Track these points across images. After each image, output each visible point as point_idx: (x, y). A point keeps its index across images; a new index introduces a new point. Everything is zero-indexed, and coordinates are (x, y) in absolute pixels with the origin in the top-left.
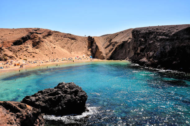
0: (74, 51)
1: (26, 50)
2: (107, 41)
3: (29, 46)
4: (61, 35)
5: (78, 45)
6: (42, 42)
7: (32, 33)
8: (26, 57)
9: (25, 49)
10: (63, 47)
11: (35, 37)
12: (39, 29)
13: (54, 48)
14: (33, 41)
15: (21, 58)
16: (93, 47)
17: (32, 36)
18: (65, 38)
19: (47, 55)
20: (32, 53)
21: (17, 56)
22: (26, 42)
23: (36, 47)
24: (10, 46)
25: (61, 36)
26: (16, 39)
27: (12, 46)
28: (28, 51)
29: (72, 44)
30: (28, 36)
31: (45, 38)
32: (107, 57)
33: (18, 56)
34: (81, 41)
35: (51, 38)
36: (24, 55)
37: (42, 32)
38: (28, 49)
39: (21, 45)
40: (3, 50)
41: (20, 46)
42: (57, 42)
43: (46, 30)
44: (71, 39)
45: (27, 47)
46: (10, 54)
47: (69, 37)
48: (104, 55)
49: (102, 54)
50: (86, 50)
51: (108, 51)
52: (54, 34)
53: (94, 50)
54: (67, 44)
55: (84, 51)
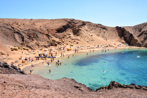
0: (109, 39)
1: (70, 37)
2: (136, 30)
3: (70, 33)
4: (93, 25)
5: (110, 34)
6: (80, 30)
7: (70, 23)
8: (71, 43)
9: (68, 36)
10: (98, 35)
11: (74, 26)
12: (74, 20)
13: (92, 36)
14: (73, 30)
15: (67, 44)
16: (126, 36)
17: (71, 25)
18: (97, 28)
19: (88, 42)
20: (75, 40)
21: (63, 42)
22: (67, 30)
23: (77, 34)
24: (55, 33)
25: (94, 26)
26: (58, 28)
27: (56, 33)
28: (71, 37)
29: (105, 33)
30: (68, 24)
31: (81, 28)
32: (144, 45)
33: (65, 42)
34: (111, 31)
35: (86, 27)
36: (69, 41)
37: (77, 22)
38: (71, 36)
39: (64, 33)
40: (50, 36)
41: (62, 33)
42: (92, 31)
43: (80, 21)
44: (103, 29)
45: (69, 34)
46: (57, 40)
47: (100, 27)
48: (140, 43)
49: (138, 42)
50: (118, 38)
51: (142, 39)
52: (87, 24)
53: (128, 38)
54: (100, 32)
55: (117, 39)
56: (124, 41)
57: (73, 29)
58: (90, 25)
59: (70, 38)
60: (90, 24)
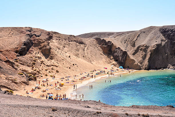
0: (93, 61)
1: (42, 62)
4: (63, 37)
7: (30, 36)
8: (50, 72)
9: (39, 61)
11: (41, 42)
13: (69, 57)
14: (40, 49)
15: (46, 75)
16: (116, 54)
17: (34, 40)
19: (70, 68)
20: (52, 67)
21: (38, 72)
22: (31, 49)
23: (50, 57)
24: (16, 57)
25: (66, 40)
27: (18, 57)
29: (84, 50)
32: (144, 67)
33: (41, 72)
35: (55, 42)
36: (46, 70)
37: (39, 34)
38: (43, 60)
39: (28, 55)
40: (14, 63)
42: (66, 48)
44: (79, 43)
45: (38, 57)
47: (75, 41)
48: (139, 64)
49: (136, 63)
50: (104, 58)
51: (140, 59)
52: (55, 36)
53: (120, 58)
54: (78, 50)
55: (104, 60)
56: (115, 62)
57: (40, 47)
58: (60, 37)
59: (44, 64)
60: (58, 35)
